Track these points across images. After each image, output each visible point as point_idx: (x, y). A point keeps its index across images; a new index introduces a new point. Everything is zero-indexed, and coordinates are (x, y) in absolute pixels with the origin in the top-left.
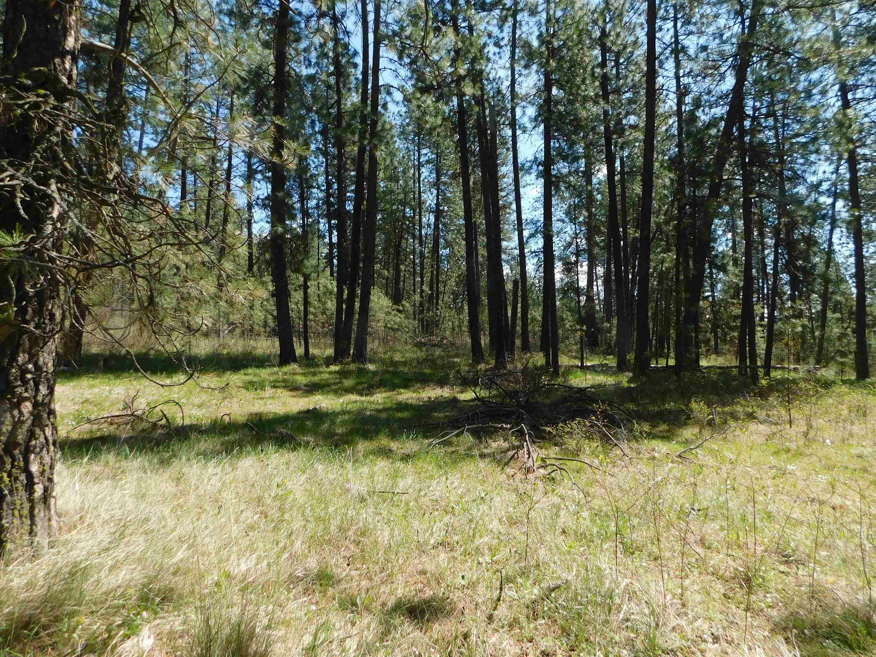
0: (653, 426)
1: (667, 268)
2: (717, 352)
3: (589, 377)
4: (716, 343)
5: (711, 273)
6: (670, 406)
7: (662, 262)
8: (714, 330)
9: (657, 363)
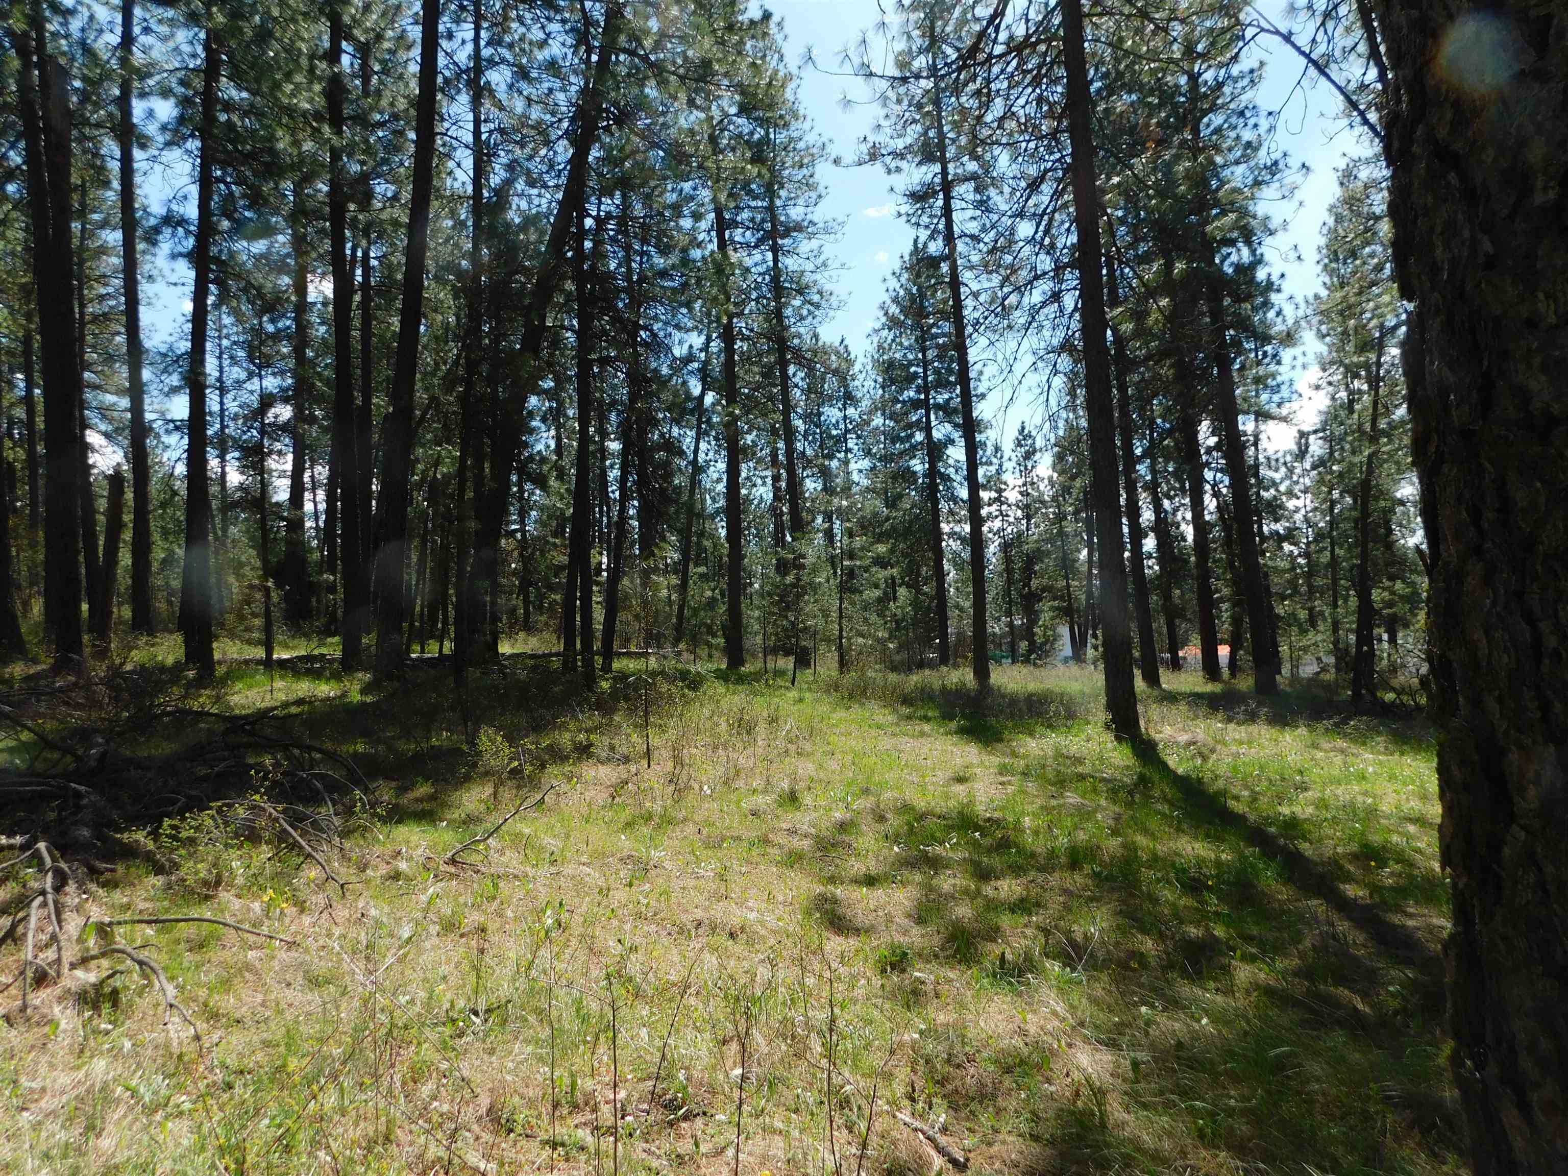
0: (403, 790)
1: (444, 475)
2: (528, 627)
3: (279, 684)
4: (527, 613)
5: (521, 490)
6: (442, 738)
7: (437, 463)
8: (523, 589)
9: (423, 651)
